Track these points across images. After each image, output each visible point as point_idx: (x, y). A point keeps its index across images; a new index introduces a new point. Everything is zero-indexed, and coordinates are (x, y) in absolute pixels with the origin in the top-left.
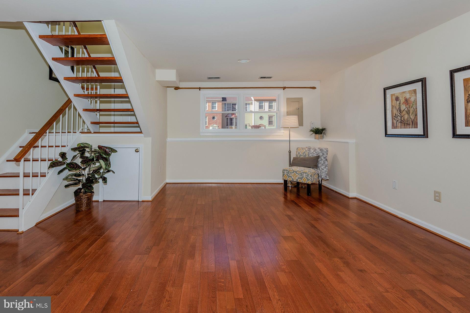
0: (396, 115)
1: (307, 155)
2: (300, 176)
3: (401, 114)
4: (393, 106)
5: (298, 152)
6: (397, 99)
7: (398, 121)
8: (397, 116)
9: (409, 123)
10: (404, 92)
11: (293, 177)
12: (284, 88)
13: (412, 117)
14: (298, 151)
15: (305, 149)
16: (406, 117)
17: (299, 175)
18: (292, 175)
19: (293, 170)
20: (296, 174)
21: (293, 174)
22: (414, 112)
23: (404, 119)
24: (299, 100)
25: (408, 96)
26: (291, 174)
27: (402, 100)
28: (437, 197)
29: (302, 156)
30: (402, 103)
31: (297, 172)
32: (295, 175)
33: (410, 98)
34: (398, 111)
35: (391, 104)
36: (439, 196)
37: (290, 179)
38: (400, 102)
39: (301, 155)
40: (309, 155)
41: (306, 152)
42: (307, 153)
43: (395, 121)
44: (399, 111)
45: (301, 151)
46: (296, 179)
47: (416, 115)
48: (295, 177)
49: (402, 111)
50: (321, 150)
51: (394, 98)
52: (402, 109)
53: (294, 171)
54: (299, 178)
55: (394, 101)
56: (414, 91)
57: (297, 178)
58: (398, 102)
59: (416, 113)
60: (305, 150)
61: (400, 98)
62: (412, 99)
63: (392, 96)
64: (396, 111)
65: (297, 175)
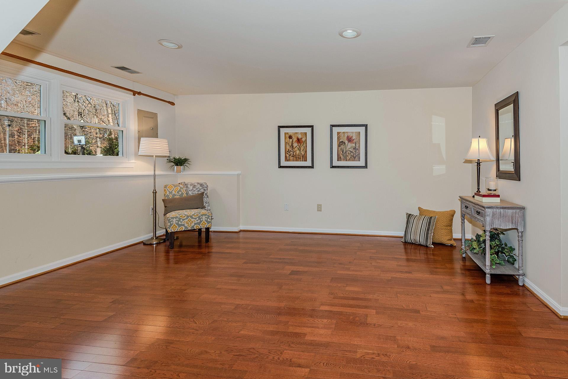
0: (288, 150)
1: (185, 194)
2: (198, 221)
3: (293, 149)
4: (286, 143)
5: (168, 191)
6: (290, 137)
7: (290, 155)
8: (290, 151)
9: (300, 157)
10: (297, 133)
11: (186, 225)
12: (135, 93)
13: (303, 153)
14: (168, 189)
15: (179, 186)
16: (298, 152)
17: (195, 220)
18: (185, 223)
19: (185, 215)
20: (191, 219)
21: (186, 220)
22: (304, 150)
23: (296, 154)
24: (153, 116)
25: (300, 137)
26: (184, 221)
27: (295, 139)
28: (319, 208)
29: (177, 195)
30: (294, 141)
31: (193, 216)
32: (189, 221)
33: (302, 138)
34: (290, 147)
35: (285, 141)
36: (321, 208)
37: (182, 228)
38: (293, 140)
39: (174, 195)
40: (187, 194)
41: (181, 190)
42: (184, 191)
43: (288, 155)
44: (292, 147)
45: (174, 189)
46: (191, 226)
47: (306, 152)
48: (189, 223)
49: (294, 148)
50: (201, 185)
51: (287, 136)
52: (294, 147)
53: (188, 217)
54: (195, 224)
55: (288, 139)
56: (305, 134)
57: (193, 224)
58: (291, 140)
59: (306, 150)
60: (179, 188)
61: (293, 137)
62: (304, 139)
63: (286, 135)
64: (289, 147)
65: (193, 220)
